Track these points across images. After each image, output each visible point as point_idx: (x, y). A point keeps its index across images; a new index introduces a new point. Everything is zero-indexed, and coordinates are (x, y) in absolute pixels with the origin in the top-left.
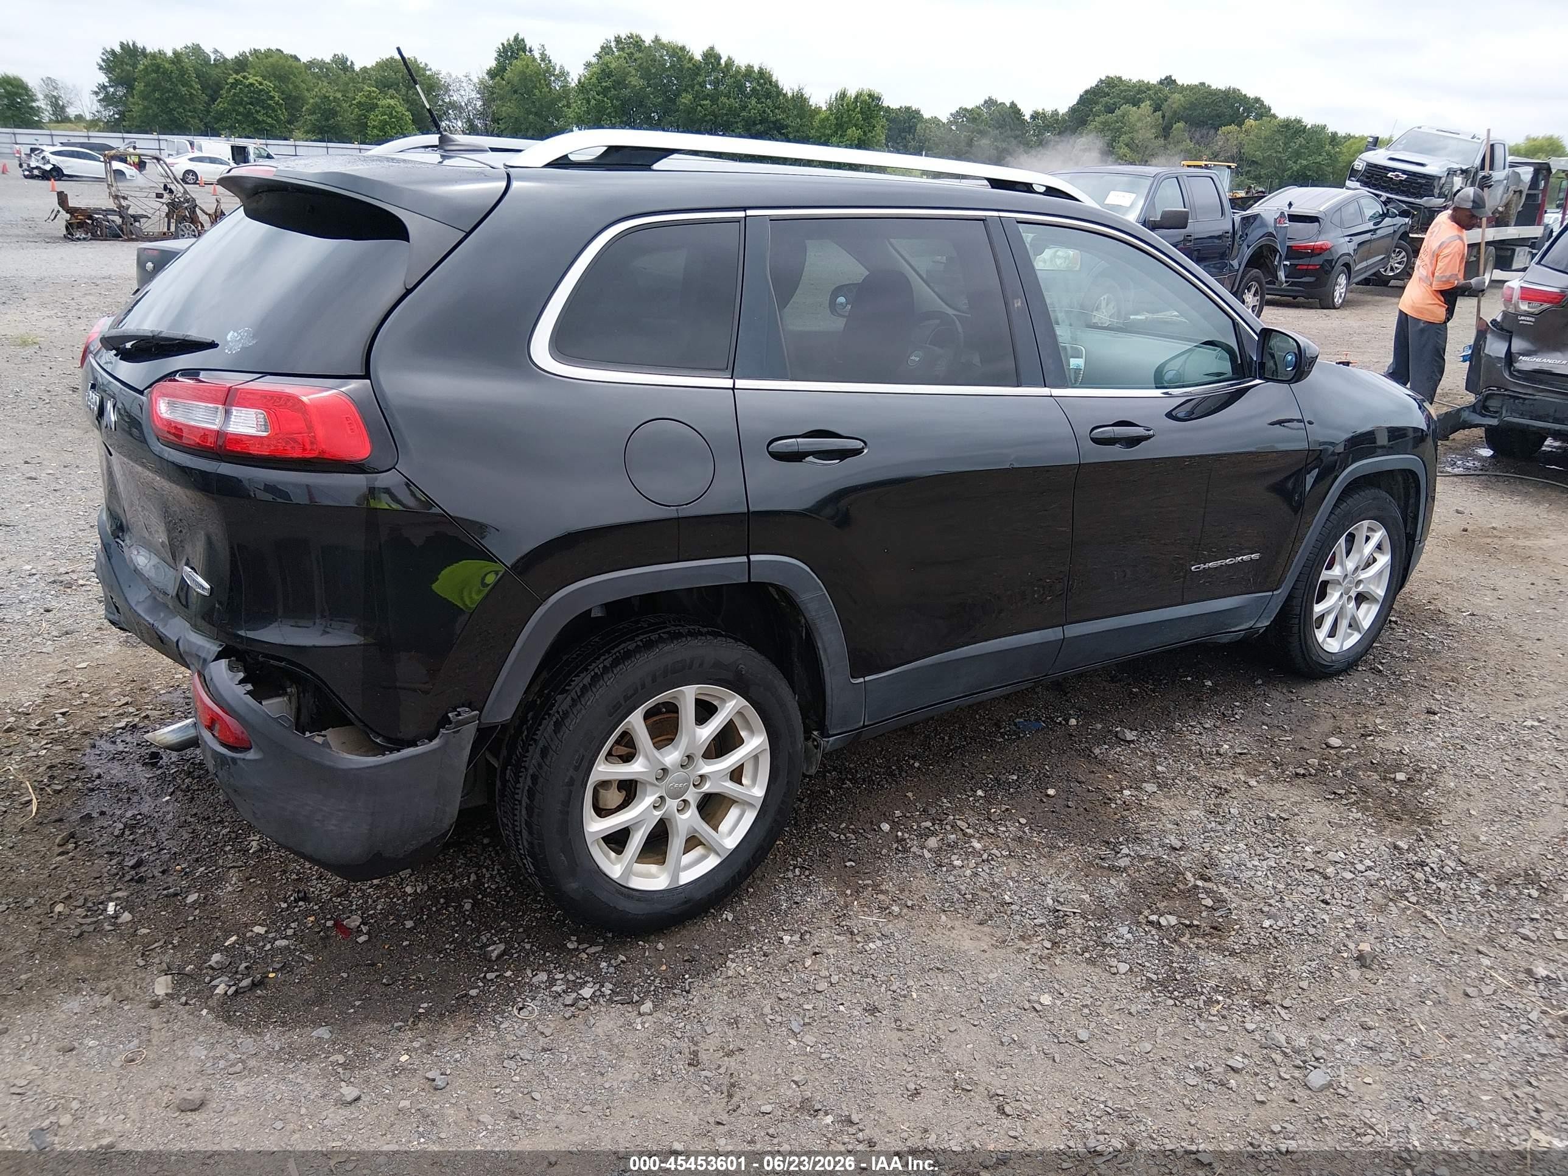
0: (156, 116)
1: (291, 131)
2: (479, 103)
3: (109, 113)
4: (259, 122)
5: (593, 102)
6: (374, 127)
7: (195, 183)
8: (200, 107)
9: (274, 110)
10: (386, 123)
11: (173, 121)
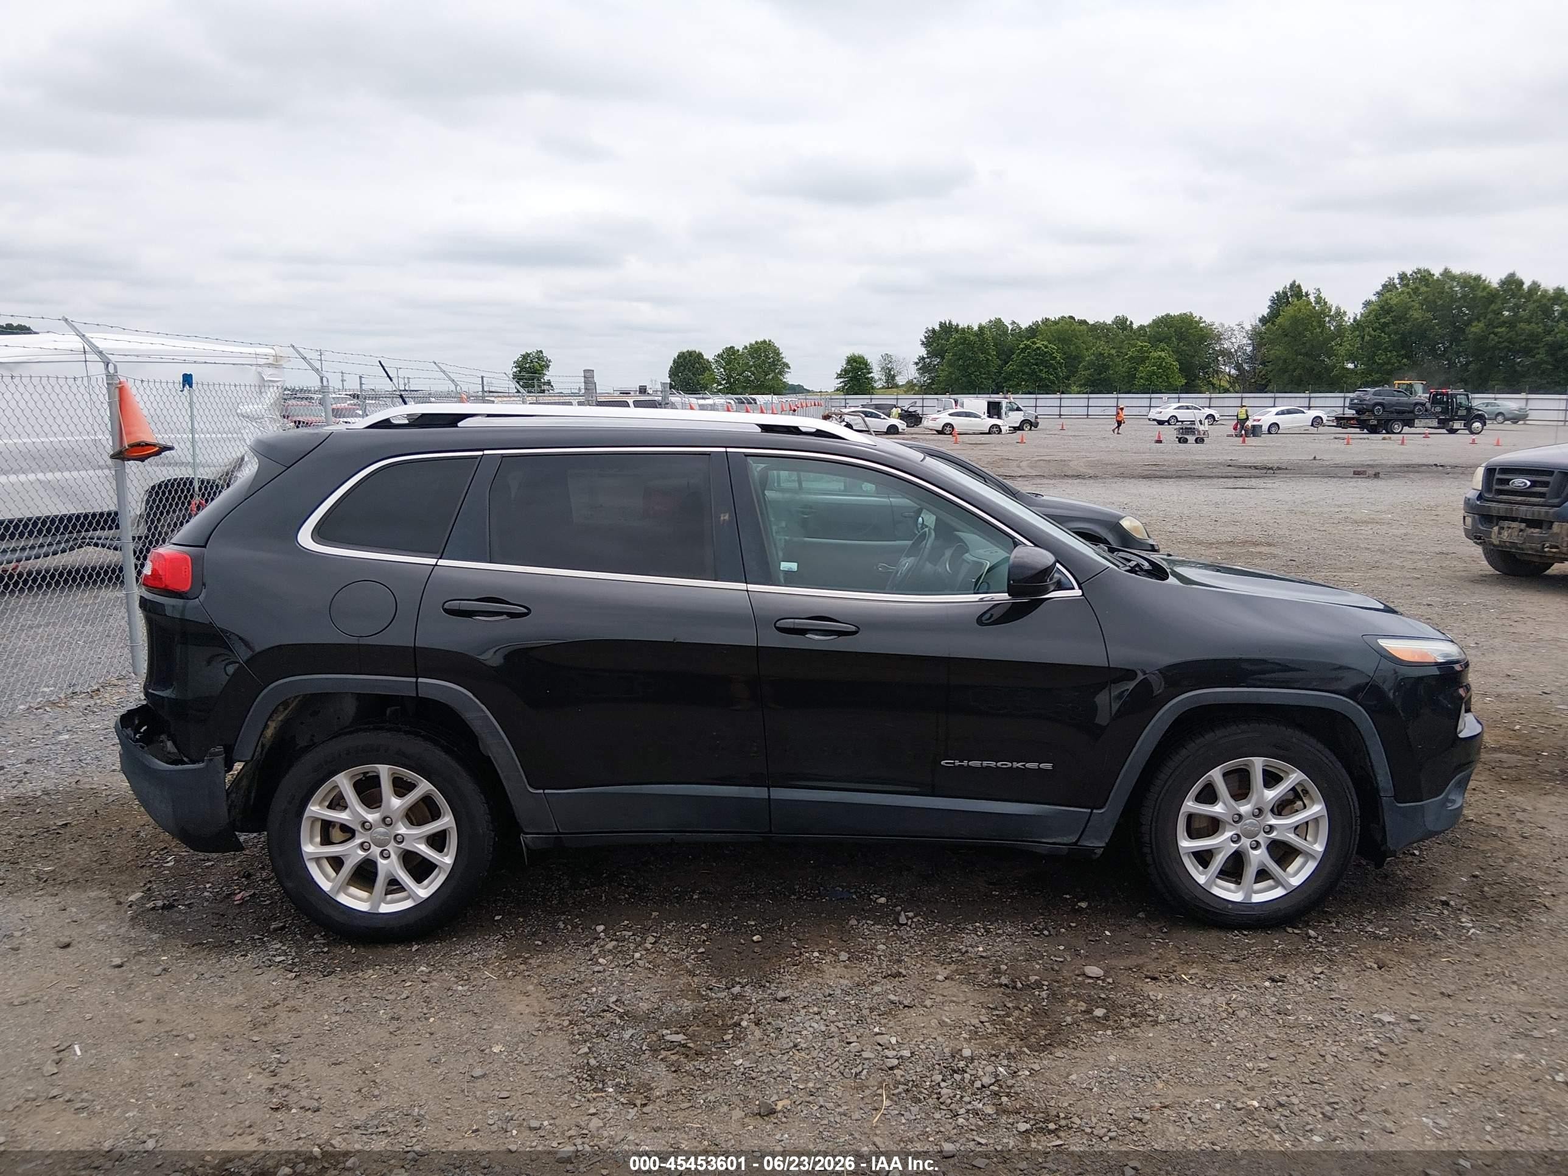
0: (957, 380)
1: (1068, 386)
2: (1249, 349)
3: (926, 378)
4: (1041, 379)
5: (1367, 338)
6: (1141, 378)
7: (951, 434)
8: (993, 369)
9: (1055, 369)
10: (1154, 373)
11: (970, 382)
